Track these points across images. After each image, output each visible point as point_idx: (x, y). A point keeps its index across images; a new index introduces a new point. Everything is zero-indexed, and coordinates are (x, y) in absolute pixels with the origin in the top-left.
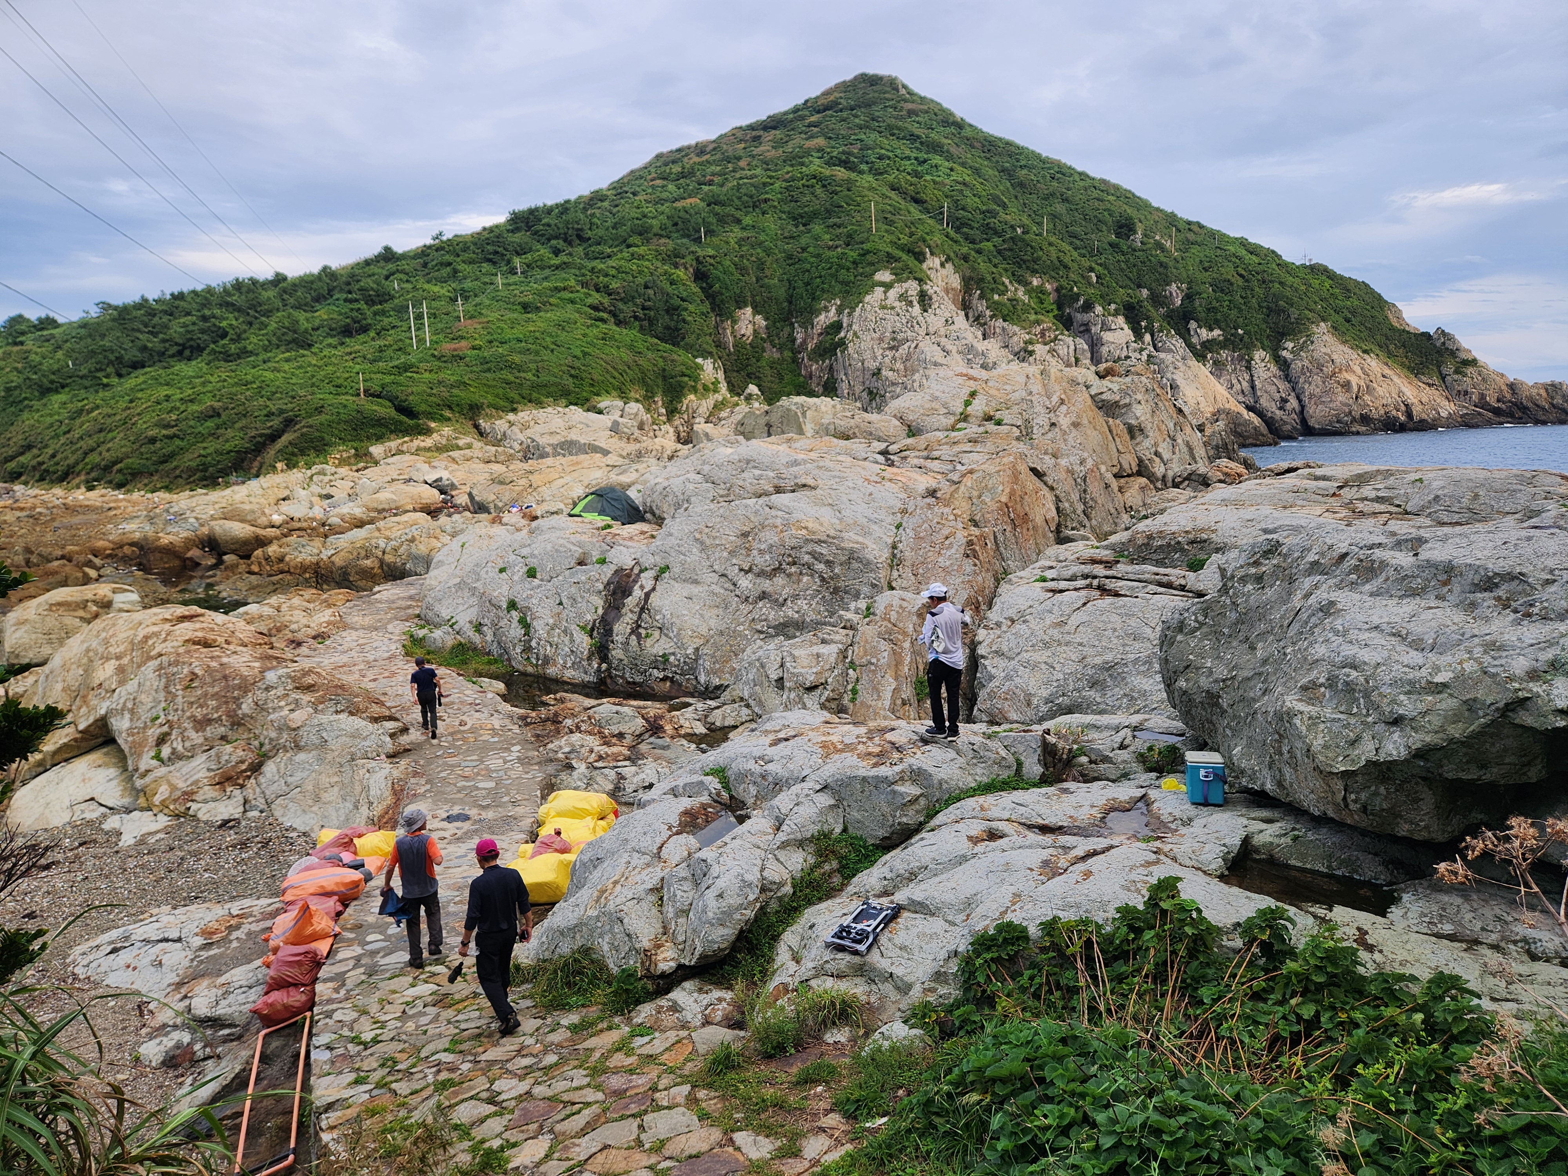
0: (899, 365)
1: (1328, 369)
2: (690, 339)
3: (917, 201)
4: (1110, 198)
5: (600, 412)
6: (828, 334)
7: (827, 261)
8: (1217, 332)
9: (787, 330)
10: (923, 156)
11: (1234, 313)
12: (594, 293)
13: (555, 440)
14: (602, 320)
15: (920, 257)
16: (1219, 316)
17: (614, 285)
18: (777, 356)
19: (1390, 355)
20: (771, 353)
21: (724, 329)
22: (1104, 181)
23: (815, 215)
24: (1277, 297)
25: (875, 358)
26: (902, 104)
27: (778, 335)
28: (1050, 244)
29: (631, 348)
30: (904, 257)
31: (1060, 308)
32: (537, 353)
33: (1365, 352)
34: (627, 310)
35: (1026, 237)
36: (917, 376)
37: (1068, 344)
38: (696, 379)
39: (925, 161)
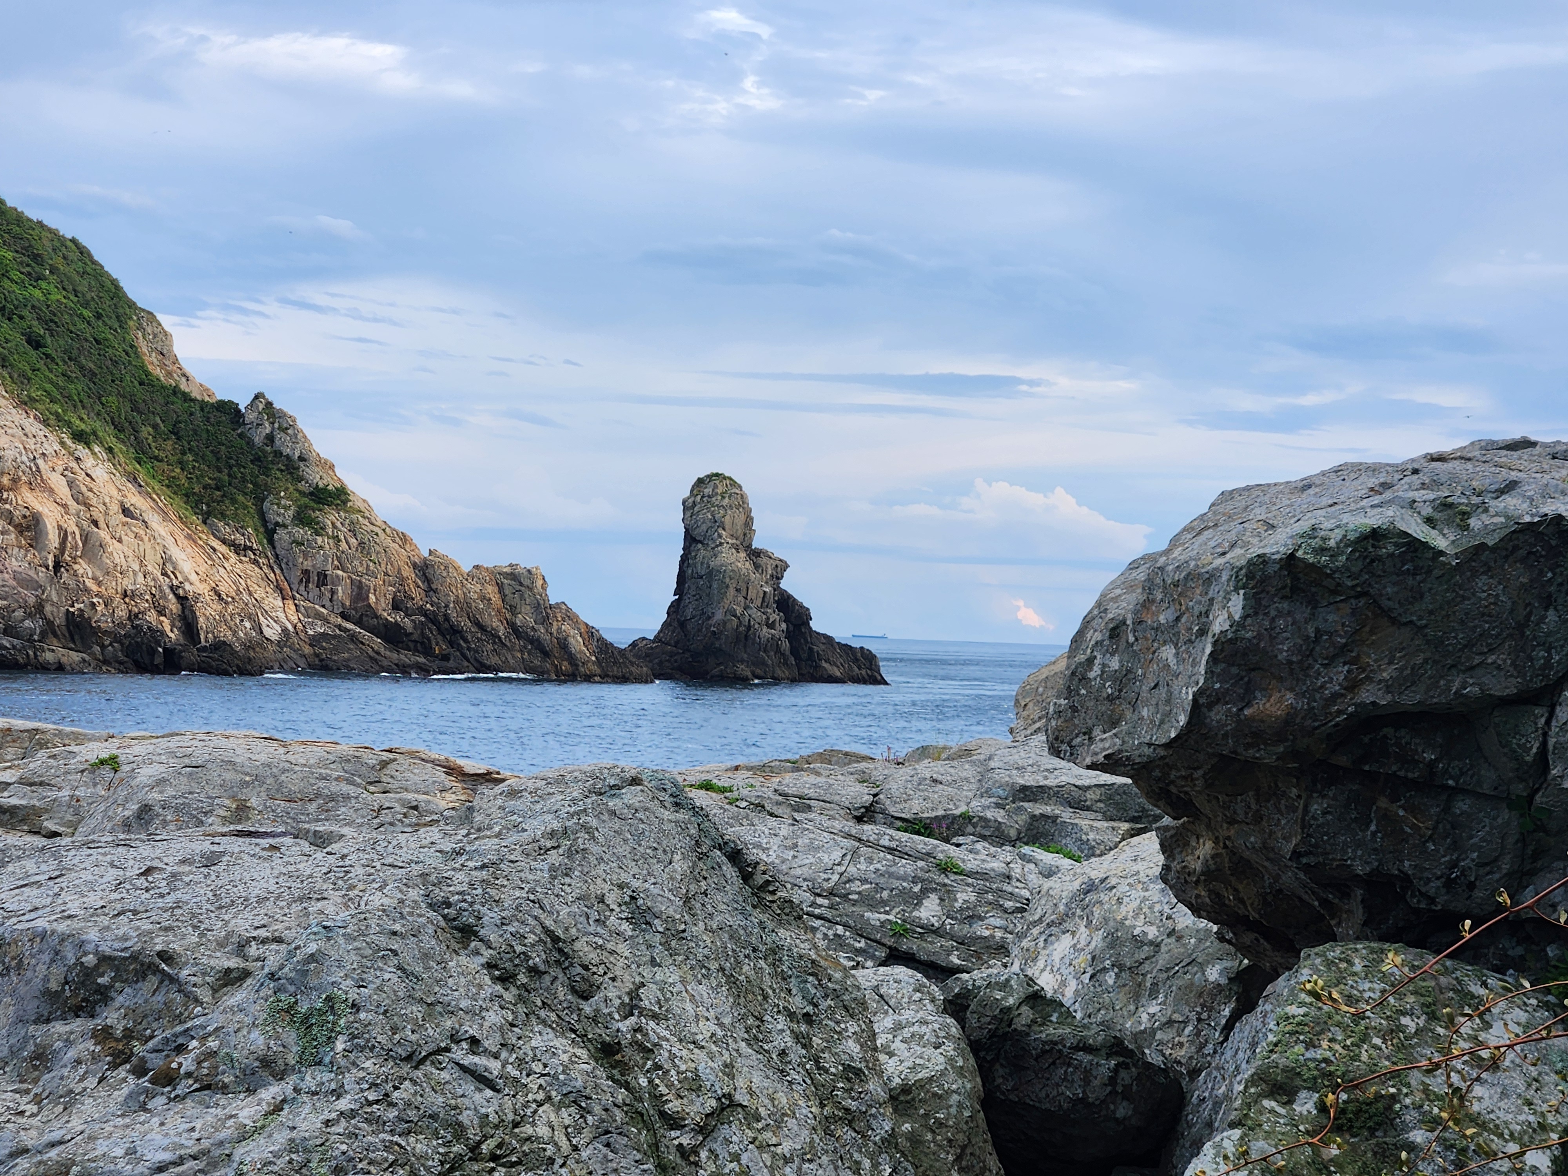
19: (142, 453)
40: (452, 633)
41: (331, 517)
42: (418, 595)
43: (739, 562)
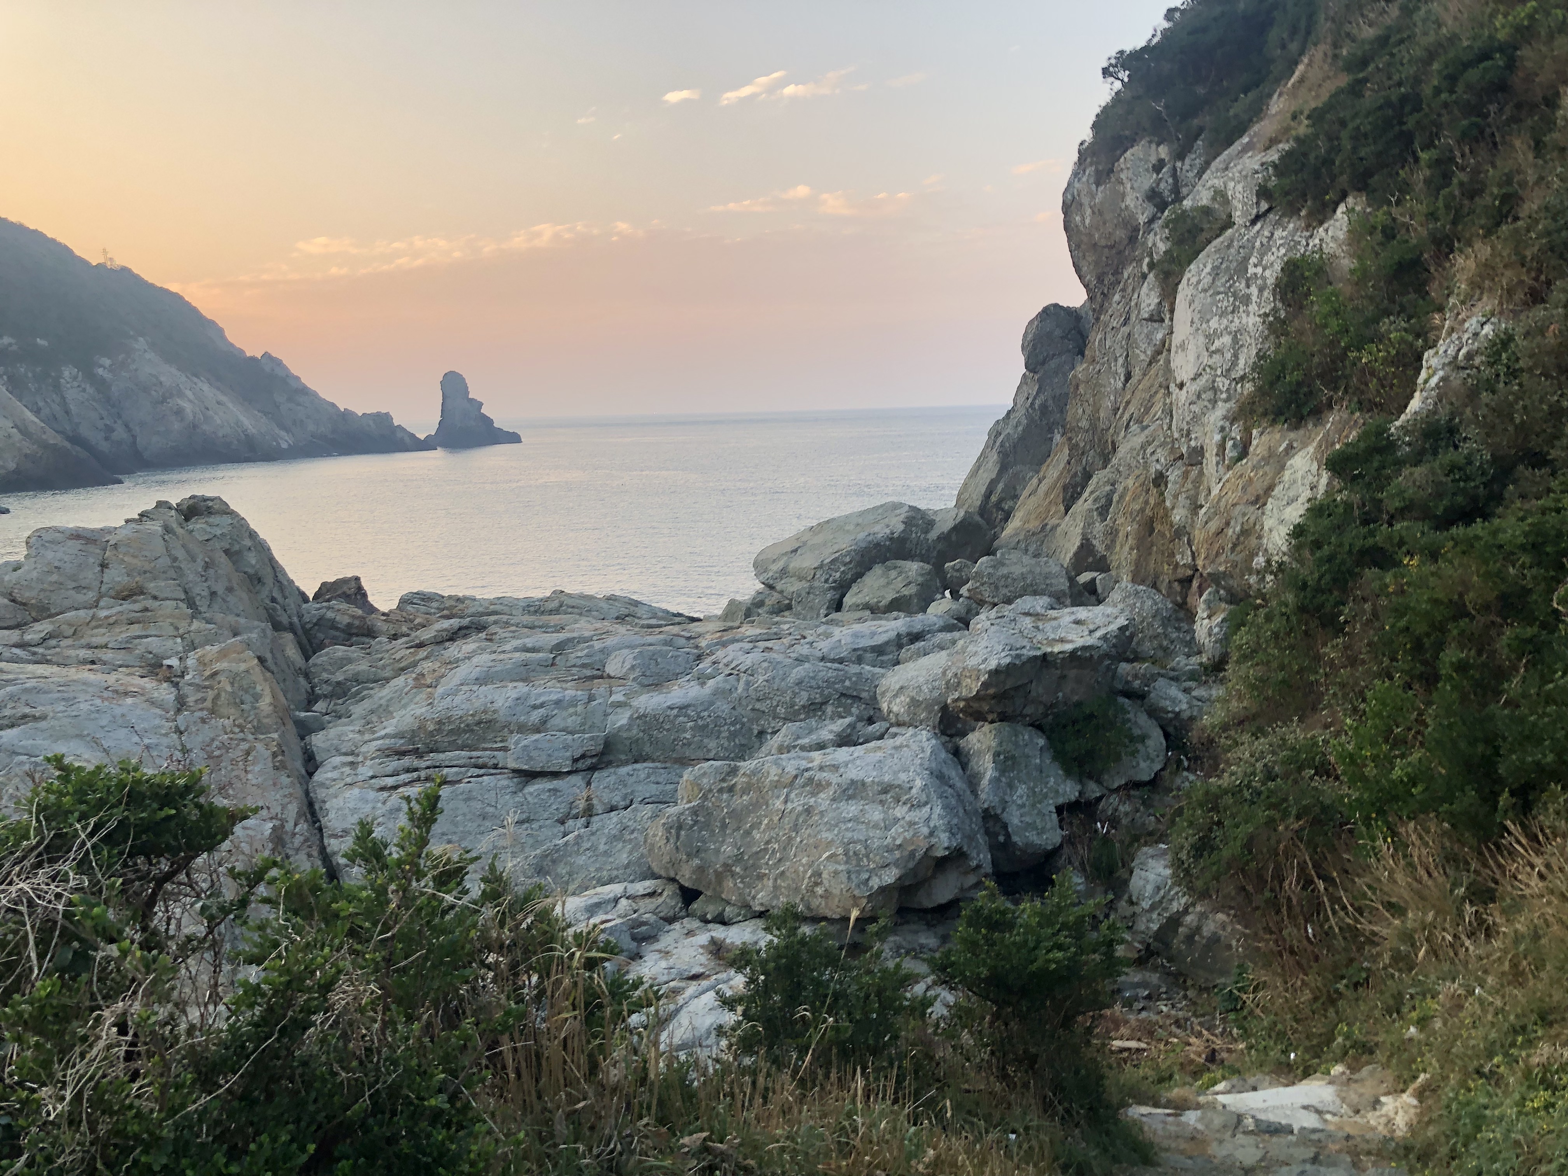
41: (302, 398)
43: (465, 403)
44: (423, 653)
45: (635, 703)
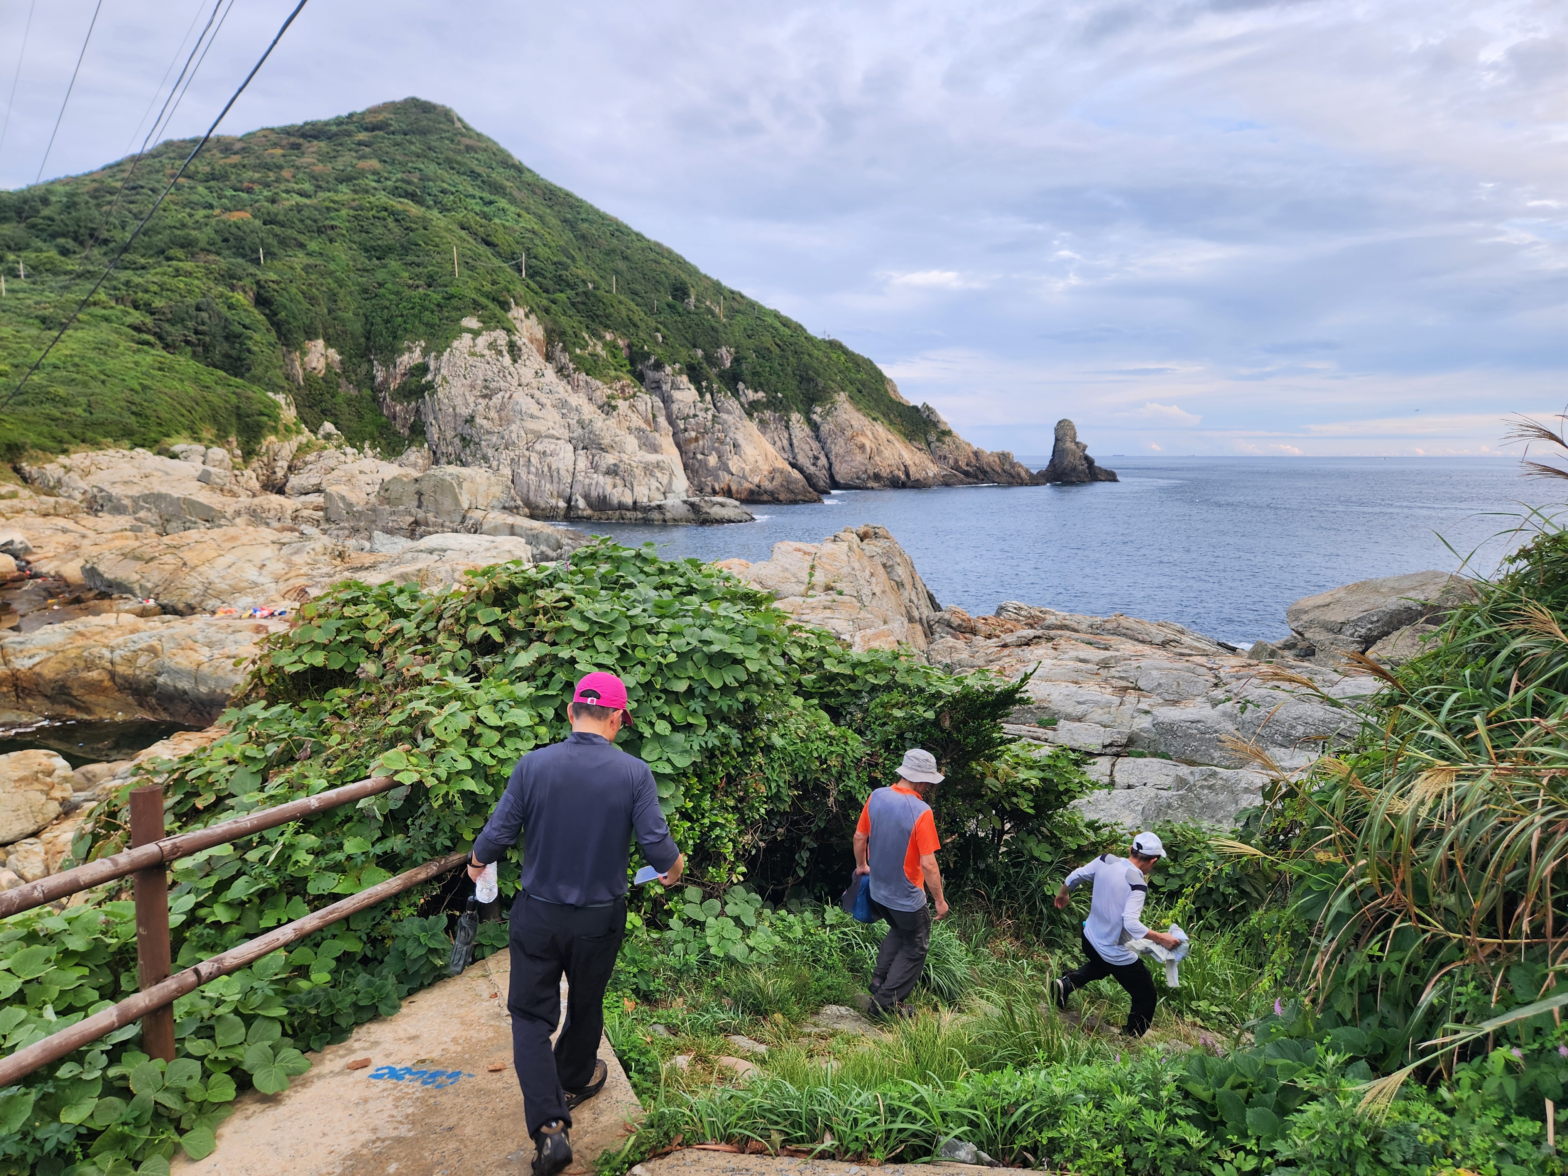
0: (493, 414)
1: (848, 433)
2: (258, 371)
3: (488, 243)
4: (665, 261)
5: (174, 456)
6: (413, 375)
7: (409, 300)
8: (761, 394)
9: (365, 366)
10: (487, 196)
11: (774, 378)
12: (132, 310)
13: (135, 491)
14: (148, 343)
15: (505, 306)
16: (762, 380)
17: (158, 303)
18: (354, 392)
19: (891, 423)
20: (347, 390)
21: (292, 361)
22: (658, 245)
23: (390, 249)
24: (807, 367)
25: (467, 405)
26: (459, 138)
27: (354, 371)
28: (620, 302)
29: (196, 380)
30: (491, 305)
31: (632, 363)
32: (85, 384)
33: (874, 419)
34: (175, 332)
35: (598, 293)
36: (513, 427)
37: (647, 401)
38: (276, 419)
39: (491, 203)
40: (985, 472)
41: (947, 439)
42: (974, 461)
43: (1073, 446)
44: (1006, 652)
45: (1156, 711)
